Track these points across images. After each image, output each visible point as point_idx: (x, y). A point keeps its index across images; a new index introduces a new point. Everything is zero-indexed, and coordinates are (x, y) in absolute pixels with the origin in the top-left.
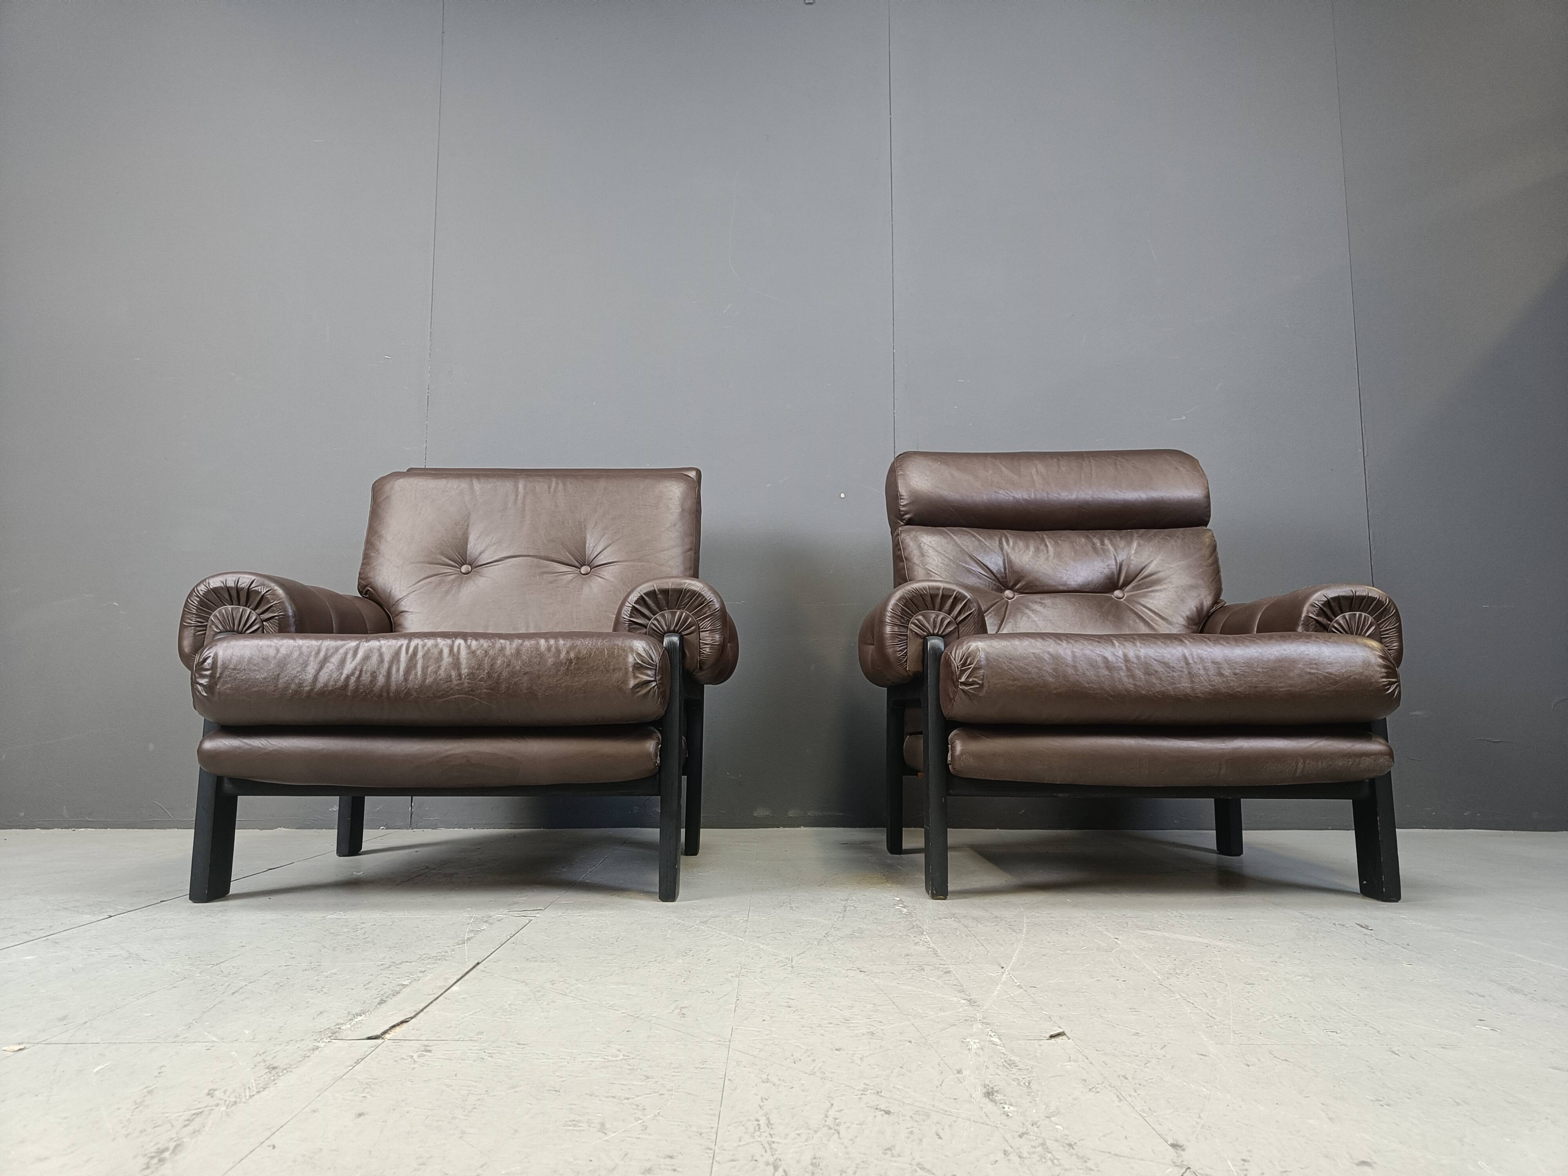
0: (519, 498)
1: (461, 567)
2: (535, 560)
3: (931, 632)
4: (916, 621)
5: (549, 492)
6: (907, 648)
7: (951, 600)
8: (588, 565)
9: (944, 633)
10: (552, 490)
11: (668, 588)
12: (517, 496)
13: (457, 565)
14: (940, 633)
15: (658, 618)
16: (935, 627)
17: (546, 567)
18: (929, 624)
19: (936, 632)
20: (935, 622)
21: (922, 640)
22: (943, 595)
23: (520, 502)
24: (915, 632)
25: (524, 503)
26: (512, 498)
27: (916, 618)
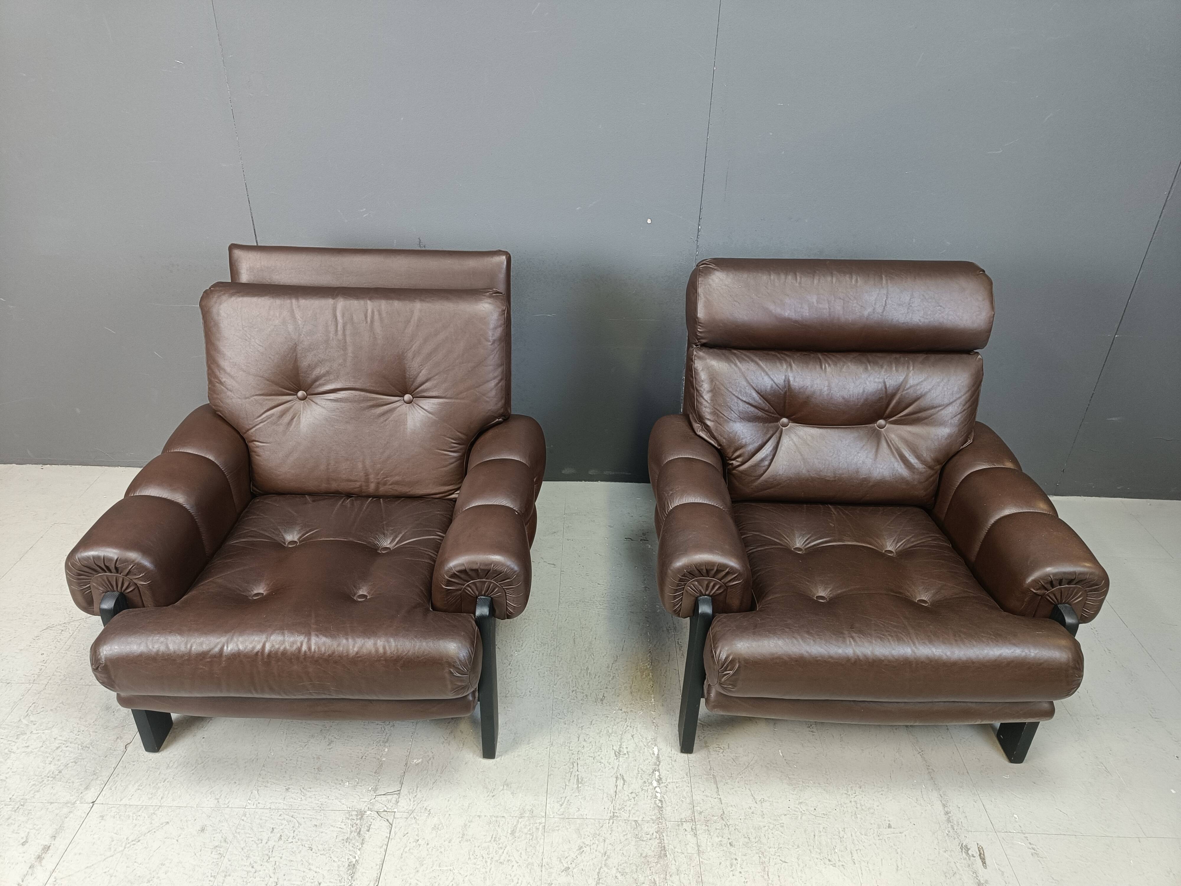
0: (339, 329)
1: (297, 393)
2: (362, 393)
3: (703, 592)
4: (692, 585)
5: (367, 322)
6: (682, 601)
7: (724, 573)
8: (411, 394)
9: (715, 594)
10: (369, 319)
11: (477, 568)
12: (337, 326)
13: (292, 393)
14: (711, 594)
15: (470, 585)
16: (707, 590)
17: (374, 399)
18: (702, 587)
19: (707, 593)
20: (708, 586)
21: (693, 598)
22: (717, 570)
23: (340, 332)
24: (690, 593)
25: (344, 334)
26: (332, 329)
27: (693, 583)
